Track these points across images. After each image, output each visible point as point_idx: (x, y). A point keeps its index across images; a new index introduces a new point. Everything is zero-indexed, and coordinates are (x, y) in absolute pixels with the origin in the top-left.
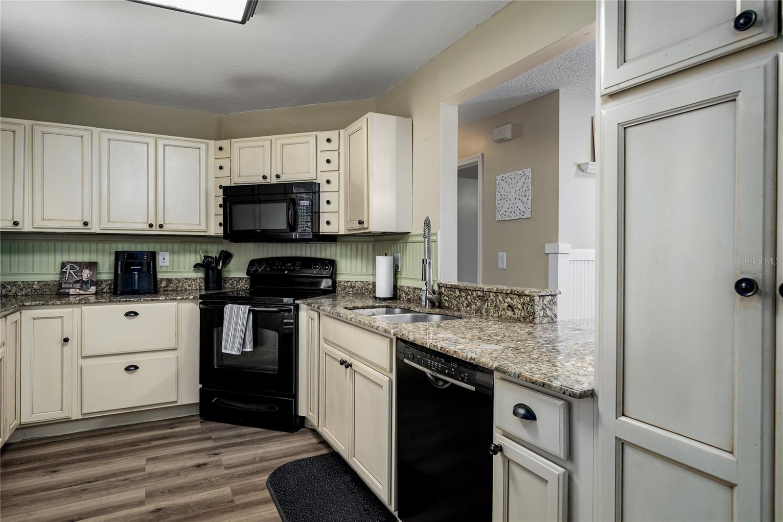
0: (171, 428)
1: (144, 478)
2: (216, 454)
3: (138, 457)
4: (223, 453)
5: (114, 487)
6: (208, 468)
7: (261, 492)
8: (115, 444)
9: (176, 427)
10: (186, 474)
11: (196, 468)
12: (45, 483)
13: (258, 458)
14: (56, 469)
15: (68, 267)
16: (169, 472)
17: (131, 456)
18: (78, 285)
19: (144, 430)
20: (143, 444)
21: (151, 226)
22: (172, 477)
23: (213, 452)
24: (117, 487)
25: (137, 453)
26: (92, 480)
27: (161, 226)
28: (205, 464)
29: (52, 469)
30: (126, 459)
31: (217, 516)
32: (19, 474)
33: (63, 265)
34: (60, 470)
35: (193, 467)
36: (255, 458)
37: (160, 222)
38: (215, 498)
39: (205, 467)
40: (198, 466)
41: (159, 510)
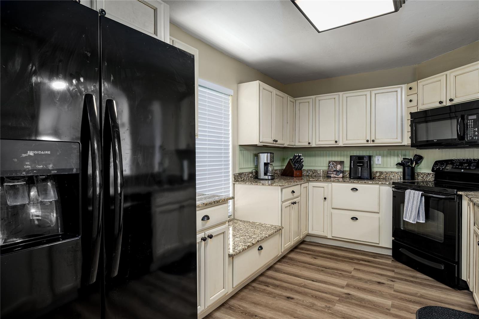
0: (374, 258)
1: (349, 277)
2: (393, 281)
3: (351, 266)
4: (398, 282)
5: (335, 275)
6: (384, 286)
7: (410, 314)
8: (344, 256)
9: (377, 258)
10: (370, 284)
11: (377, 283)
12: (310, 261)
13: (419, 294)
14: (316, 257)
15: (331, 163)
16: (362, 279)
17: (348, 264)
18: (335, 173)
19: (360, 254)
20: (356, 260)
21: (368, 141)
22: (363, 282)
23: (391, 279)
24: (336, 275)
25: (351, 264)
26: (327, 268)
27: (373, 141)
28: (383, 283)
29: (315, 257)
30: (345, 265)
31: (377, 312)
32: (304, 254)
33: (329, 162)
34: (317, 258)
35: (376, 282)
36: (417, 293)
37: (373, 138)
38: (380, 303)
39: (382, 285)
40: (379, 283)
41: (349, 294)
